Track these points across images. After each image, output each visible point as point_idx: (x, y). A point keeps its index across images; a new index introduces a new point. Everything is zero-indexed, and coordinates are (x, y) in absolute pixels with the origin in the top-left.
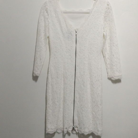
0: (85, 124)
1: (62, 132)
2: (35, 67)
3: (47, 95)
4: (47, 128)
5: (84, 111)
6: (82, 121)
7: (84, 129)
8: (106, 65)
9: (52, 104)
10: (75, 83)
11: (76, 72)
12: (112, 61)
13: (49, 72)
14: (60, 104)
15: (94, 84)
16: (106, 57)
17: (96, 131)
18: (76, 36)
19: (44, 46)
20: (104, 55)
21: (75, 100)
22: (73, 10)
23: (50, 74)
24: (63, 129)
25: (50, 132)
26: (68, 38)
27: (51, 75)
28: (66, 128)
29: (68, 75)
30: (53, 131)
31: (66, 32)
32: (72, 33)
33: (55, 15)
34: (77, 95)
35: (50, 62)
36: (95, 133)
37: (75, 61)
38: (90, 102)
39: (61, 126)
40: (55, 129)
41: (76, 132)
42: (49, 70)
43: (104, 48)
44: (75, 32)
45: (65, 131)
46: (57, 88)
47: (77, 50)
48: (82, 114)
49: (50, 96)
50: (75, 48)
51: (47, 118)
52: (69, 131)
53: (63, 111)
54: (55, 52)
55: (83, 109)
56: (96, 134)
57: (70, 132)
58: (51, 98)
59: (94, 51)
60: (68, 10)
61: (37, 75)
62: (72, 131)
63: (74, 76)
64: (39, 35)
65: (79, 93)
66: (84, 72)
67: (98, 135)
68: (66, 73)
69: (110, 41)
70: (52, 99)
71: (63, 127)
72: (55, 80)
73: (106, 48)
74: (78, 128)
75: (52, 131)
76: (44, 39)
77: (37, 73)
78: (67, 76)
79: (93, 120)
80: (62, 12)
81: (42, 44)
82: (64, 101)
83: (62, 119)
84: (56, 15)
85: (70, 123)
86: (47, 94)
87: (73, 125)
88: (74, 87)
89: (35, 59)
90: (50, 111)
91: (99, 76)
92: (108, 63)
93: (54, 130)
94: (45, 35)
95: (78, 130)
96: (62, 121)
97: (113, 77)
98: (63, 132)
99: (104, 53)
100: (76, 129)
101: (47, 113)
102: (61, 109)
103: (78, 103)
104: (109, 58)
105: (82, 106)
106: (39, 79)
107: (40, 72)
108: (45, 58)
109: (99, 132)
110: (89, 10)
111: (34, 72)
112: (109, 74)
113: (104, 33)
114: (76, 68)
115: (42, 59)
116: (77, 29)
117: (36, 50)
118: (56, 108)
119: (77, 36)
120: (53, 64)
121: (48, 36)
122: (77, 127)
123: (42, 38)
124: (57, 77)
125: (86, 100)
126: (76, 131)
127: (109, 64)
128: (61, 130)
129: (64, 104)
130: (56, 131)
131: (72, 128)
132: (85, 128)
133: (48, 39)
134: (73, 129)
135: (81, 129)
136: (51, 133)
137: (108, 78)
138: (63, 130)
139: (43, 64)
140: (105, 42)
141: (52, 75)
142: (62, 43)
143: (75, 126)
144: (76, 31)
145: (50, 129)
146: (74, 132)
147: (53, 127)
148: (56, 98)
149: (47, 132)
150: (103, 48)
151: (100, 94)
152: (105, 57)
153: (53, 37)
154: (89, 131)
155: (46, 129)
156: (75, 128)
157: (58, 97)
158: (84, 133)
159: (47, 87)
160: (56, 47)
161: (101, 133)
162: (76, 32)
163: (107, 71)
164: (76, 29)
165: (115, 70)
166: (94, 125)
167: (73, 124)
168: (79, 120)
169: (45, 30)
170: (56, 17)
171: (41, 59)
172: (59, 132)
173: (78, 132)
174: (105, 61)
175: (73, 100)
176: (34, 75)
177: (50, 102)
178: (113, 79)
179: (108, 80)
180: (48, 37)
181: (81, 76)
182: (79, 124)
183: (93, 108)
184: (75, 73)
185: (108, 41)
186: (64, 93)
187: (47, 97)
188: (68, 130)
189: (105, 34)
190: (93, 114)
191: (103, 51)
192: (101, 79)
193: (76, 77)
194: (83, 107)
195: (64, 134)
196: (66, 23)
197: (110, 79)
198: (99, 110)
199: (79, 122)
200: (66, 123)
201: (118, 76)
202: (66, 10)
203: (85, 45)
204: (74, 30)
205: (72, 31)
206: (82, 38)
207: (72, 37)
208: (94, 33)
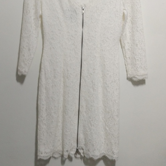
0: (95, 145)
1: (60, 156)
2: (20, 61)
3: (39, 104)
4: (40, 151)
5: (93, 125)
6: (90, 140)
7: (93, 151)
8: (124, 59)
9: (46, 116)
10: (81, 86)
11: (82, 70)
12: (134, 53)
13: (43, 70)
14: (58, 116)
15: (108, 87)
16: (126, 48)
17: (110, 153)
18: (82, 16)
19: (35, 29)
20: (123, 44)
21: (80, 110)
23: (43, 73)
24: (63, 152)
25: (43, 157)
26: (70, 18)
27: (45, 74)
28: (67, 151)
29: (71, 74)
30: (48, 156)
31: (67, 9)
32: (76, 10)
34: (83, 103)
35: (44, 54)
36: (108, 157)
37: (81, 53)
38: (101, 112)
39: (60, 148)
40: (52, 153)
41: (81, 156)
42: (42, 67)
43: (124, 34)
44: (81, 10)
45: (66, 155)
46: (54, 92)
47: (83, 36)
48: (91, 130)
49: (43, 105)
50: (81, 34)
51: (38, 136)
52: (71, 155)
53: (63, 127)
54: (51, 39)
55: (92, 124)
56: (110, 158)
57: (73, 156)
58: (45, 108)
59: (108, 39)
61: (24, 73)
62: (76, 154)
63: (80, 75)
64: (27, 12)
65: (86, 100)
66: (94, 69)
67: (113, 159)
68: (68, 71)
69: (132, 24)
70: (46, 110)
71: (62, 150)
72: (52, 80)
73: (125, 34)
74: (85, 150)
75: (46, 156)
76: (34, 19)
77: (23, 70)
78: (69, 76)
79: (105, 139)
81: (31, 26)
82: (65, 112)
83: (61, 138)
85: (73, 144)
86: (39, 102)
87: (76, 147)
88: (79, 92)
89: (21, 49)
90: (43, 127)
91: (115, 74)
92: (127, 57)
93: (49, 154)
94: (36, 12)
95: (84, 153)
96: (61, 141)
97: (135, 76)
98: (62, 156)
99: (122, 42)
100: (81, 151)
101: (38, 130)
102: (60, 124)
103: (85, 114)
104: (130, 49)
105: (90, 118)
106: (26, 80)
107: (29, 69)
108: (36, 48)
109: (115, 156)
111: (19, 68)
112: (130, 72)
113: (124, 12)
114: (82, 64)
115: (31, 49)
117: (22, 35)
118: (52, 122)
119: (84, 16)
120: (47, 57)
121: (41, 14)
122: (83, 149)
123: (31, 17)
124: (55, 77)
125: (96, 110)
126: (82, 154)
127: (129, 58)
128: (59, 154)
129: (64, 117)
130: (52, 156)
131: (76, 150)
132: (95, 150)
133: (40, 19)
134: (77, 152)
135: (89, 151)
136: (45, 159)
137: (127, 79)
138: (61, 153)
139: (33, 58)
140: (125, 26)
141: (47, 73)
142: (61, 26)
143: (81, 148)
145: (43, 153)
146: (78, 156)
147: (48, 151)
148: (53, 108)
149: (39, 158)
150: (122, 35)
151: (117, 102)
152: (124, 47)
153: (49, 17)
154: (101, 154)
155: (38, 154)
156: (79, 150)
157: (55, 106)
158: (93, 157)
159: (39, 92)
160: (52, 31)
161: (118, 156)
162: (83, 10)
163: (126, 68)
164: (83, 5)
165: (138, 67)
166: (107, 145)
167: (76, 144)
168: (85, 139)
169: (36, 6)
171: (29, 50)
172: (56, 156)
173: (84, 156)
174: (124, 53)
175: (78, 111)
176: (19, 73)
177: (43, 114)
178: (134, 79)
179: (127, 81)
180: (41, 17)
181: (89, 76)
182: (86, 145)
183: (106, 121)
184: (80, 71)
185: (128, 24)
186: (64, 100)
187: (39, 106)
188: (69, 153)
189: (126, 13)
190: (106, 129)
191: (121, 38)
192: (119, 80)
193: (81, 77)
194: (92, 120)
195: (64, 159)
197: (130, 79)
198: (114, 124)
199: (85, 142)
200: (66, 143)
201: (142, 75)
203: (96, 29)
204: (80, 6)
205: (76, 8)
206: (91, 18)
207: (76, 17)
208: (109, 12)
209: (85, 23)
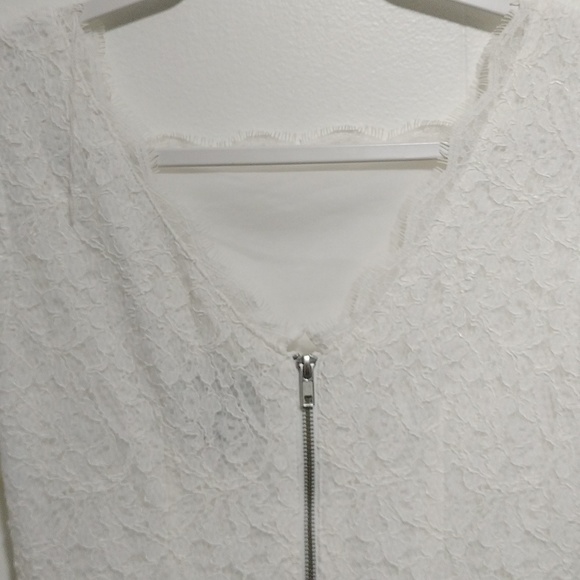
18: (299, 416)
22: (266, 136)
26: (211, 441)
31: (188, 378)
32: (256, 382)
33: (57, 195)
44: (293, 377)
50: (300, 552)
60: (208, 139)
80: (136, 162)
84: (77, 189)
110: (441, 127)
116: (315, 338)
119: (315, 414)
142: (146, 505)
144: (299, 359)
153: (52, 441)
160: (79, 547)
162: (307, 373)
164: (306, 338)
170: (70, 215)
196: (187, 281)
202: (181, 140)
203: (406, 505)
204: (282, 347)
205: (256, 365)
206: (372, 433)
207: (256, 425)
208: (499, 379)
209: (326, 464)
